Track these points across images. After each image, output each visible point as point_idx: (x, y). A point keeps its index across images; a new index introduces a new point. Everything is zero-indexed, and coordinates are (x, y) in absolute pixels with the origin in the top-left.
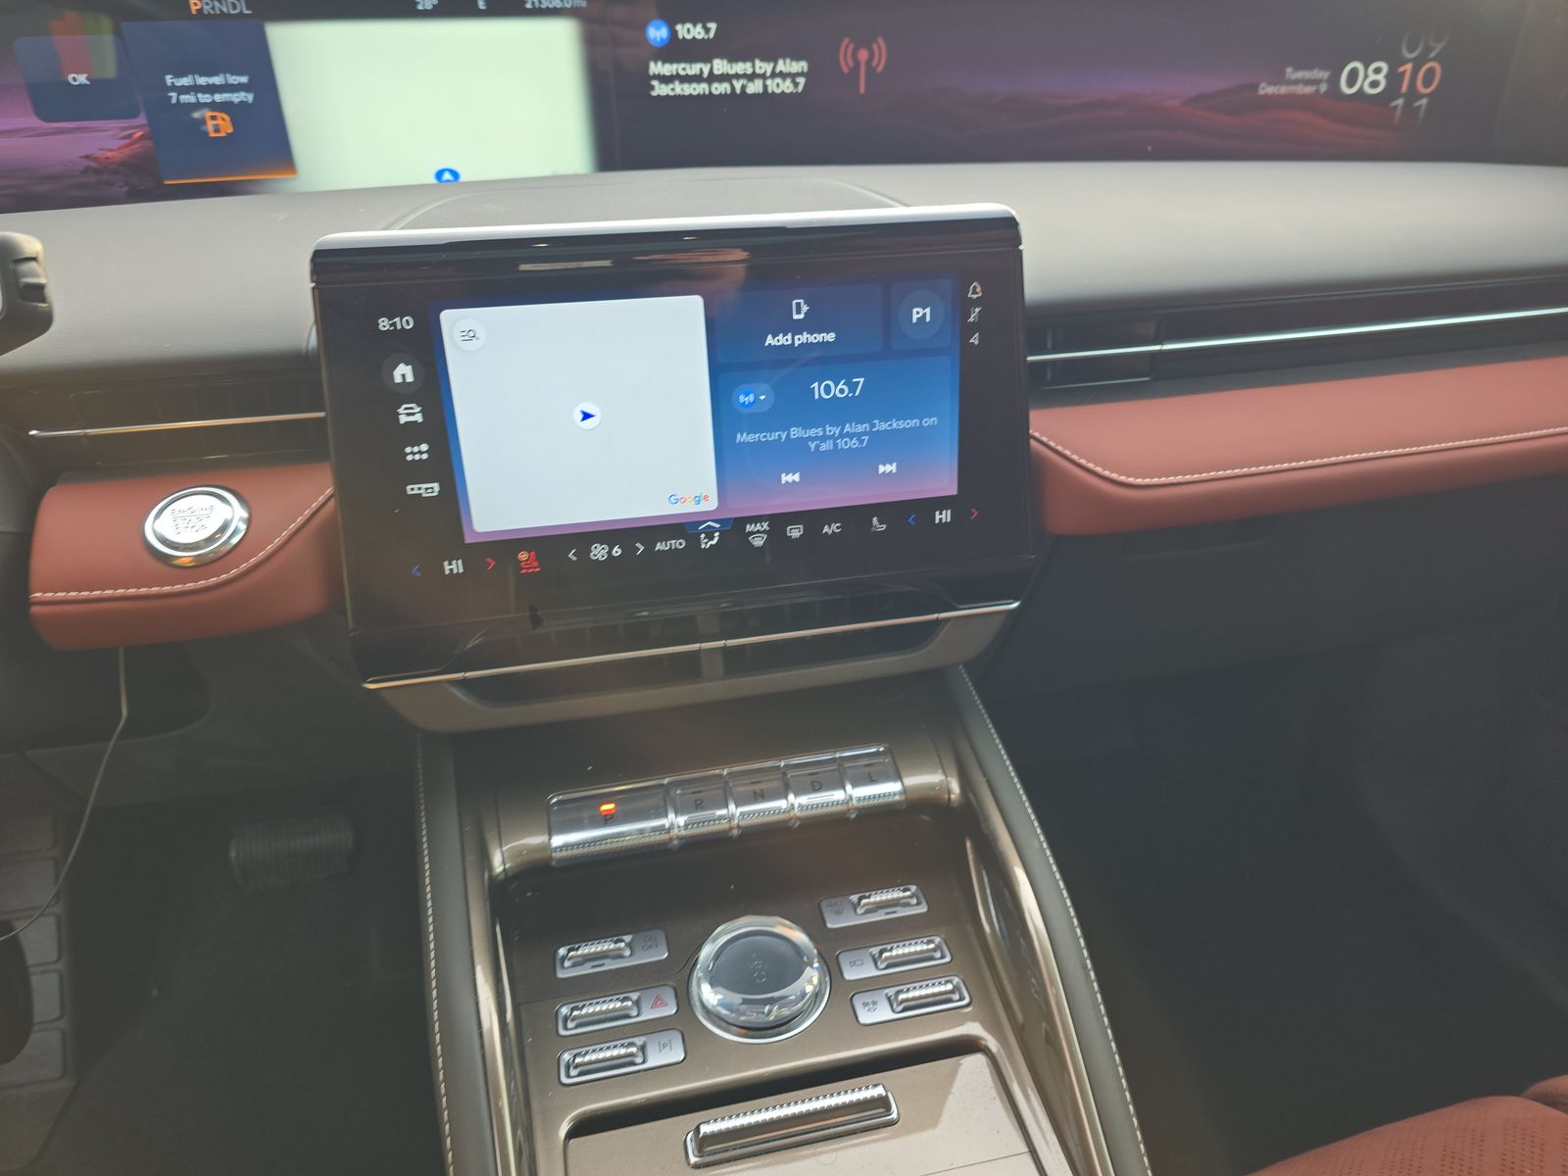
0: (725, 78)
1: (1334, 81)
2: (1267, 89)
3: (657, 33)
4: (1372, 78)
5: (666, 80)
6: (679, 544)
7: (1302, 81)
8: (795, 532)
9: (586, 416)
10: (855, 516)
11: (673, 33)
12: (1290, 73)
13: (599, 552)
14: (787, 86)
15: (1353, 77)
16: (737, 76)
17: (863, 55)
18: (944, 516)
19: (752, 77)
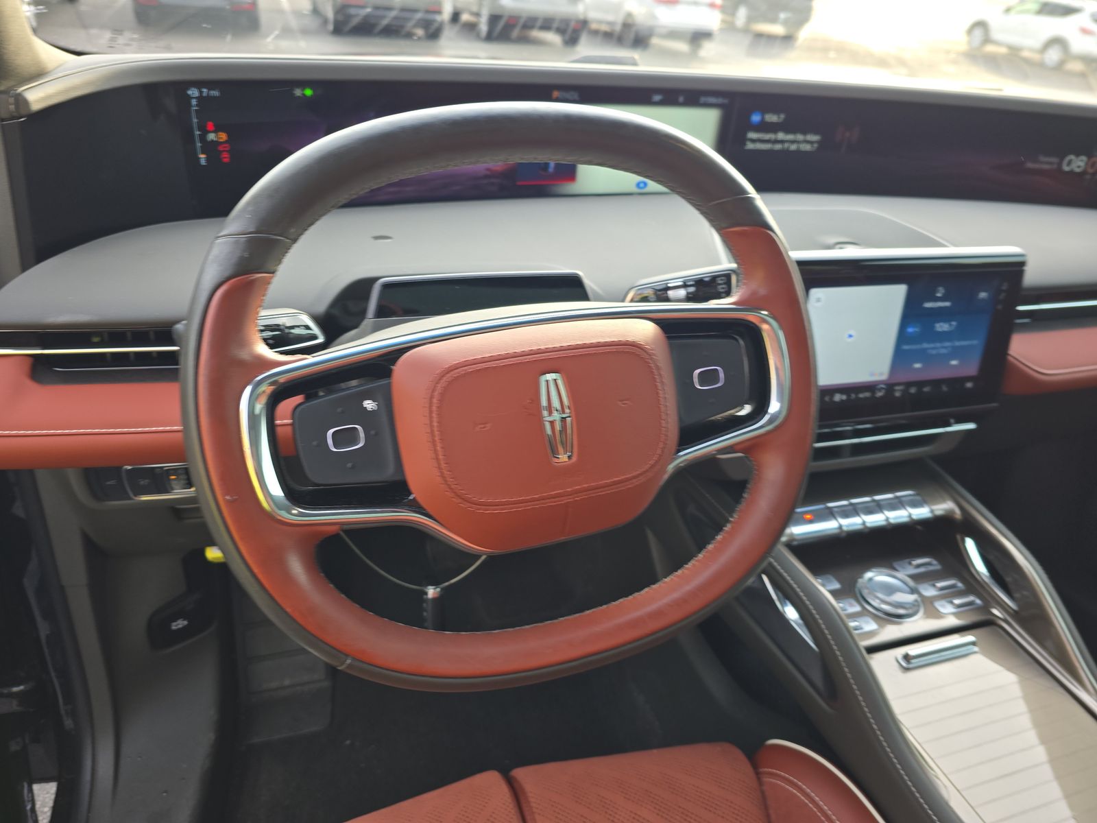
0: (782, 142)
1: (1060, 164)
2: (1030, 165)
3: (756, 118)
4: (1077, 163)
5: (753, 141)
6: (867, 394)
7: (1046, 162)
8: (913, 390)
9: (850, 336)
10: (936, 383)
11: (763, 118)
12: (1043, 159)
13: (838, 397)
14: (807, 147)
15: (1069, 163)
16: (787, 141)
17: (847, 134)
18: (969, 385)
19: (793, 142)
